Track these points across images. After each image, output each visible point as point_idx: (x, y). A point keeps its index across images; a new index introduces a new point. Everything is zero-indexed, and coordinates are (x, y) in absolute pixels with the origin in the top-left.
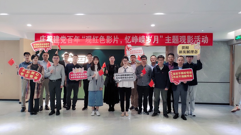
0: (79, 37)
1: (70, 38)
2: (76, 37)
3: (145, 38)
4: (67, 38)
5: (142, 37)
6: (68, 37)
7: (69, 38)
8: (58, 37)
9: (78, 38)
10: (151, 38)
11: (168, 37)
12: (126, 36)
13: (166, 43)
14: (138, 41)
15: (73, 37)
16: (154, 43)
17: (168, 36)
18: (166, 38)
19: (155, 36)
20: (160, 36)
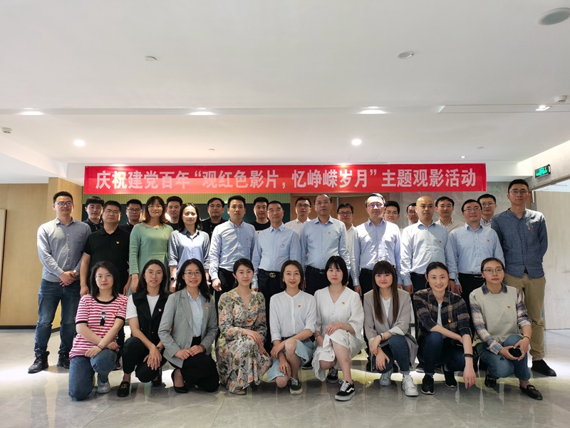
0: (188, 174)
2: (180, 173)
4: (160, 176)
5: (331, 172)
8: (138, 174)
9: (185, 176)
10: (351, 174)
12: (295, 171)
13: (383, 185)
14: (322, 181)
15: (173, 173)
16: (356, 186)
17: (389, 171)
18: (384, 174)
19: (359, 171)
20: (371, 171)
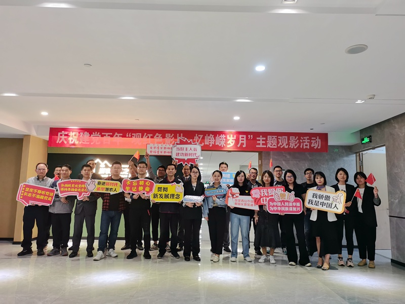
0: (122, 135)
1: (107, 135)
2: (116, 134)
3: (226, 138)
4: (102, 136)
5: (221, 136)
6: (103, 134)
7: (105, 135)
8: (87, 134)
9: (120, 136)
10: (235, 138)
11: (261, 138)
12: (196, 135)
13: (257, 146)
14: (215, 142)
15: (111, 134)
16: (239, 146)
17: (261, 136)
19: (241, 136)
20: (249, 136)
